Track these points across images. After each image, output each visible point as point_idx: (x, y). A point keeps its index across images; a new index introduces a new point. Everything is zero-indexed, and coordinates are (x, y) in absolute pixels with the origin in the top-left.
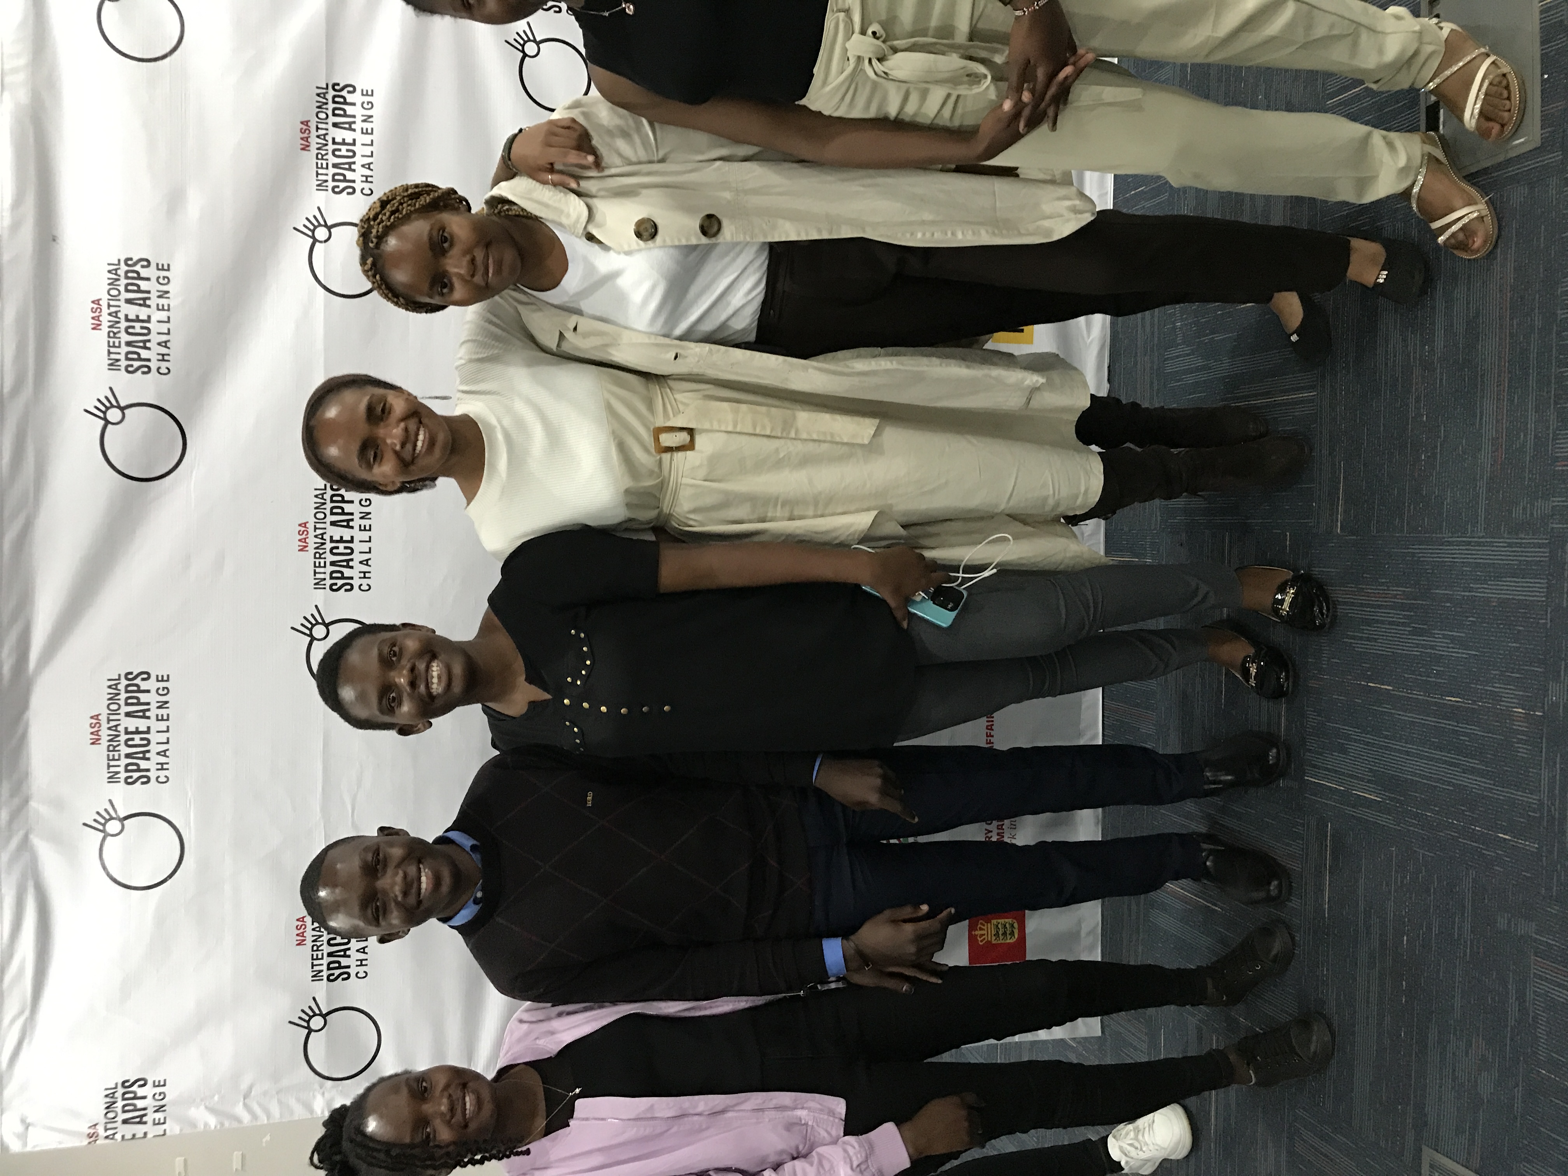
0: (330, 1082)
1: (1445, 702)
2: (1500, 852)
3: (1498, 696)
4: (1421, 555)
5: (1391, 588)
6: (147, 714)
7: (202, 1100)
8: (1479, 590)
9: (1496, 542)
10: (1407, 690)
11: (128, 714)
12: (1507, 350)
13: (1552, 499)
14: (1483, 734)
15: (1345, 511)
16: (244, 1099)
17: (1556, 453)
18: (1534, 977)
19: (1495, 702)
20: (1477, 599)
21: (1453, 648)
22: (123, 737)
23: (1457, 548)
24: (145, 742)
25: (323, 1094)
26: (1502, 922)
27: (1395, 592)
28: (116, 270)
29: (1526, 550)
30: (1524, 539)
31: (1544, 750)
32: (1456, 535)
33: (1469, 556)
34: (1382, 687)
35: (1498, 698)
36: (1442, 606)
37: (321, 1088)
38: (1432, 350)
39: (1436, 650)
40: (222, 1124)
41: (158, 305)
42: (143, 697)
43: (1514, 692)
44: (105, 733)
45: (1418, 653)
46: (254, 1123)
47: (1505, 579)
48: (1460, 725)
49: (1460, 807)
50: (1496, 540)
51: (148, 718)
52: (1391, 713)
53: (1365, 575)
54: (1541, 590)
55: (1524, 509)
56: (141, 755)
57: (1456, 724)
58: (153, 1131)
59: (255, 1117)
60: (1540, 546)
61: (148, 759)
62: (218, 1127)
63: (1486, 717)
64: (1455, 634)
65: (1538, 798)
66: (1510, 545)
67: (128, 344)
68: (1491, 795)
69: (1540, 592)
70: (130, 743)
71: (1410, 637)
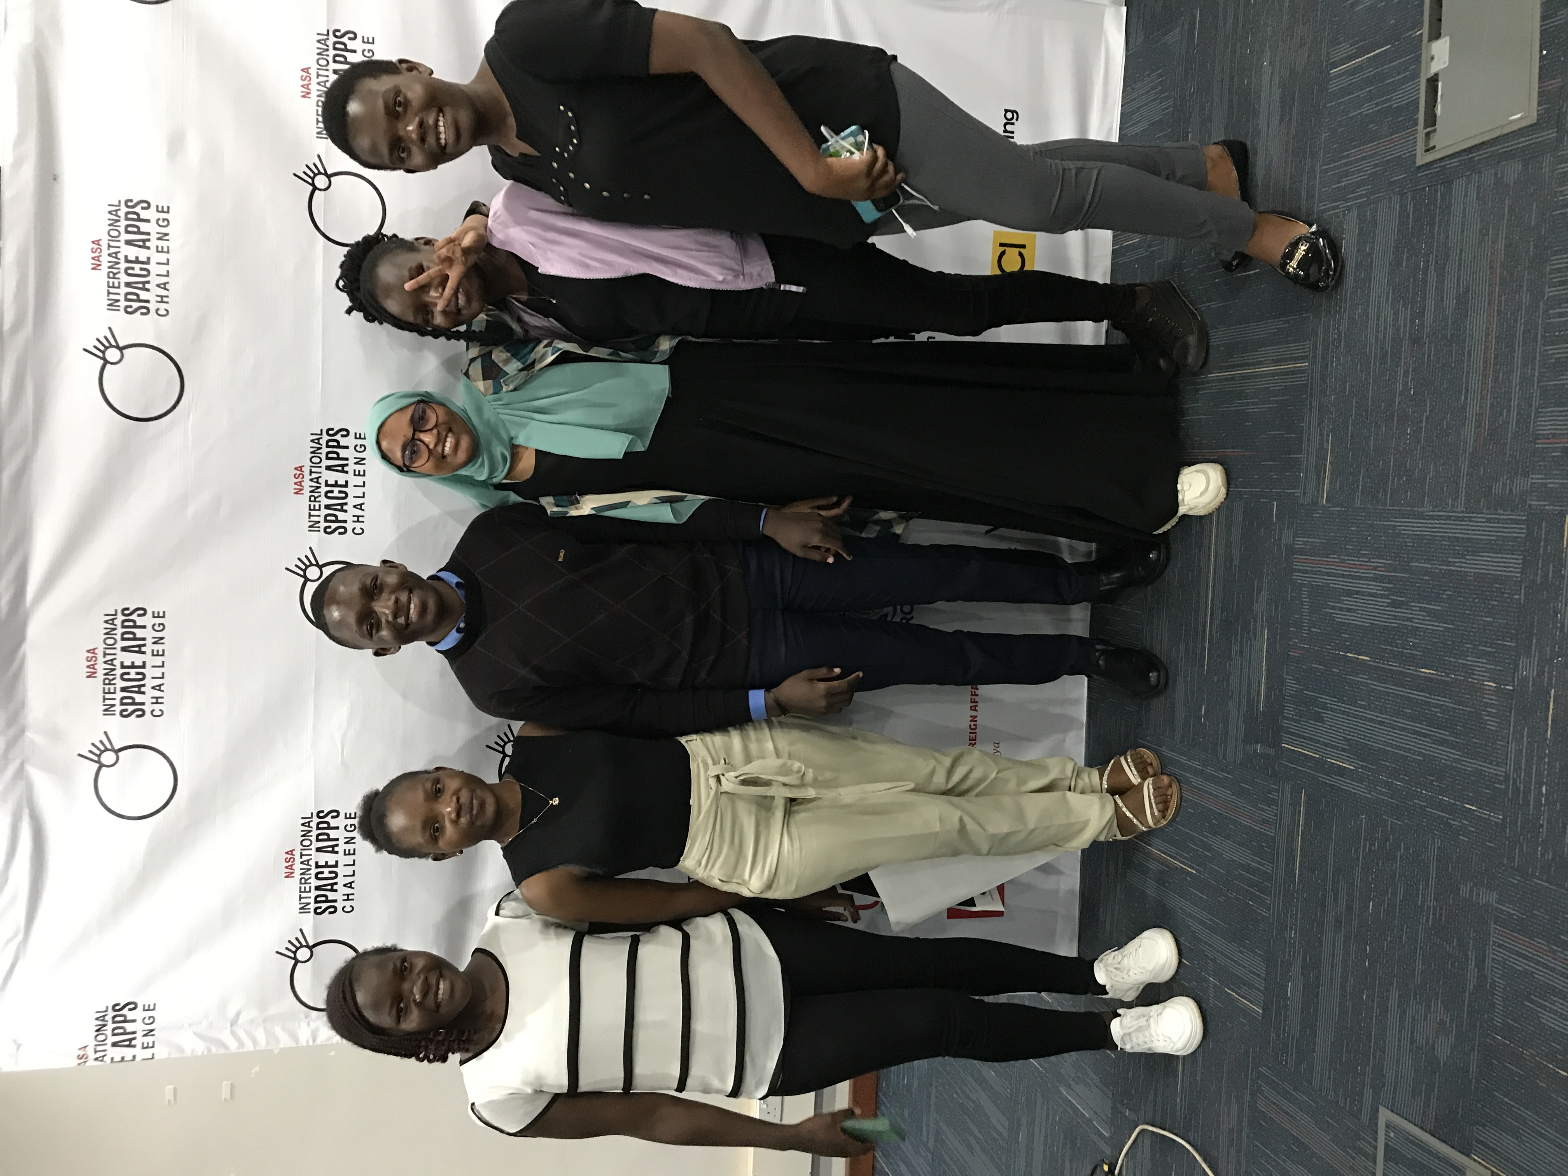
0: (315, 1013)
1: (1419, 673)
2: (1466, 822)
3: (1470, 669)
4: (1402, 528)
5: (1372, 560)
6: (143, 649)
7: (190, 1026)
8: (1457, 564)
9: (1475, 517)
10: (1384, 661)
11: (124, 649)
12: (1495, 326)
13: (1531, 476)
14: (1454, 706)
15: (1330, 483)
16: (232, 1026)
17: (1537, 430)
18: (1493, 945)
19: (1467, 675)
20: (1455, 573)
21: (1429, 620)
22: (119, 671)
23: (1438, 522)
24: (140, 677)
25: (308, 1025)
26: (1465, 891)
27: (1375, 564)
28: (116, 211)
29: (1504, 526)
30: (1503, 515)
31: (1512, 724)
32: (1437, 509)
33: (1448, 531)
34: (1360, 657)
35: (1470, 671)
36: (1420, 579)
37: (306, 1017)
38: (1422, 324)
39: (1413, 622)
40: (209, 1050)
41: (157, 247)
42: (139, 633)
43: (1486, 666)
44: (101, 668)
45: (1395, 625)
46: (241, 1050)
47: (1482, 554)
48: (1432, 697)
49: (1428, 777)
50: (1475, 515)
51: (144, 653)
52: (1367, 683)
53: (1347, 547)
54: (1517, 566)
55: (1504, 485)
56: (136, 689)
57: (1428, 695)
58: (141, 1054)
59: (241, 1044)
60: (1517, 522)
61: (143, 693)
62: (206, 1052)
63: (1458, 690)
64: (1432, 607)
65: (1504, 770)
66: (1489, 520)
67: (128, 285)
68: (1459, 766)
69: (1515, 568)
70: (126, 677)
71: (1388, 609)
